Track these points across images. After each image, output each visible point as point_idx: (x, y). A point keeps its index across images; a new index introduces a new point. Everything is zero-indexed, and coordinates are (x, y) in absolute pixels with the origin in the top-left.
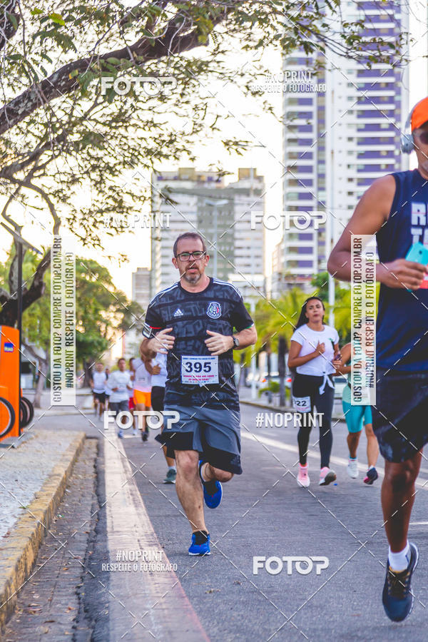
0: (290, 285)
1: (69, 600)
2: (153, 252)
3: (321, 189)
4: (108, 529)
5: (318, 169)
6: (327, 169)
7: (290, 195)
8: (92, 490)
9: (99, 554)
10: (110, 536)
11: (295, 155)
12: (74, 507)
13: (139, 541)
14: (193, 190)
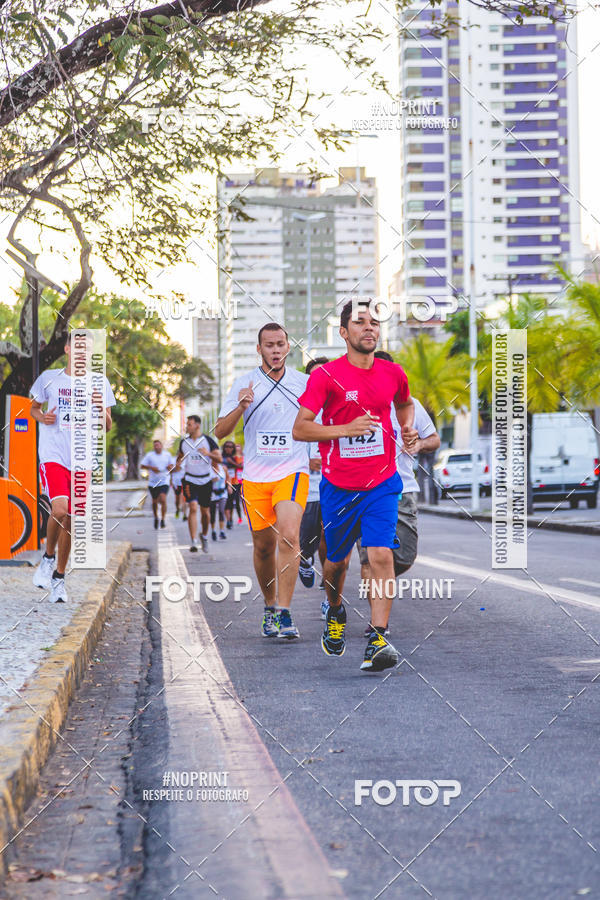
0: (414, 330)
1: (113, 776)
2: (221, 287)
3: (456, 194)
4: (165, 677)
5: (451, 167)
6: (465, 166)
7: (411, 204)
8: (141, 624)
9: (153, 712)
10: (167, 687)
11: (419, 148)
12: (117, 647)
13: (208, 692)
14: (277, 198)
